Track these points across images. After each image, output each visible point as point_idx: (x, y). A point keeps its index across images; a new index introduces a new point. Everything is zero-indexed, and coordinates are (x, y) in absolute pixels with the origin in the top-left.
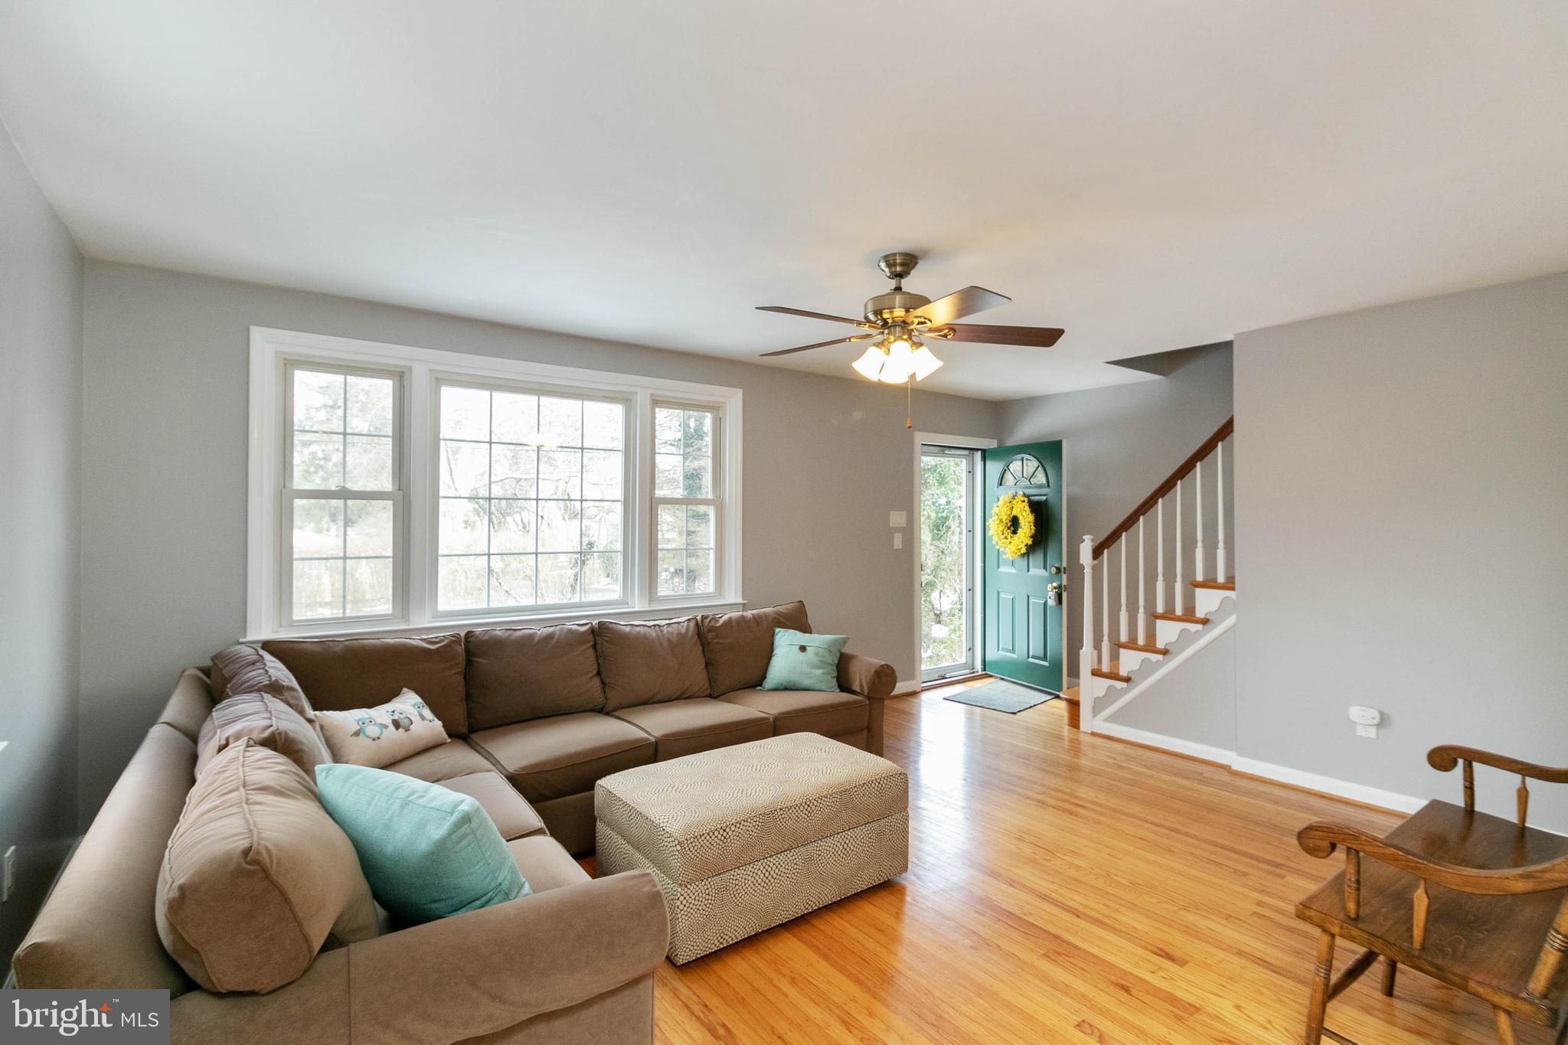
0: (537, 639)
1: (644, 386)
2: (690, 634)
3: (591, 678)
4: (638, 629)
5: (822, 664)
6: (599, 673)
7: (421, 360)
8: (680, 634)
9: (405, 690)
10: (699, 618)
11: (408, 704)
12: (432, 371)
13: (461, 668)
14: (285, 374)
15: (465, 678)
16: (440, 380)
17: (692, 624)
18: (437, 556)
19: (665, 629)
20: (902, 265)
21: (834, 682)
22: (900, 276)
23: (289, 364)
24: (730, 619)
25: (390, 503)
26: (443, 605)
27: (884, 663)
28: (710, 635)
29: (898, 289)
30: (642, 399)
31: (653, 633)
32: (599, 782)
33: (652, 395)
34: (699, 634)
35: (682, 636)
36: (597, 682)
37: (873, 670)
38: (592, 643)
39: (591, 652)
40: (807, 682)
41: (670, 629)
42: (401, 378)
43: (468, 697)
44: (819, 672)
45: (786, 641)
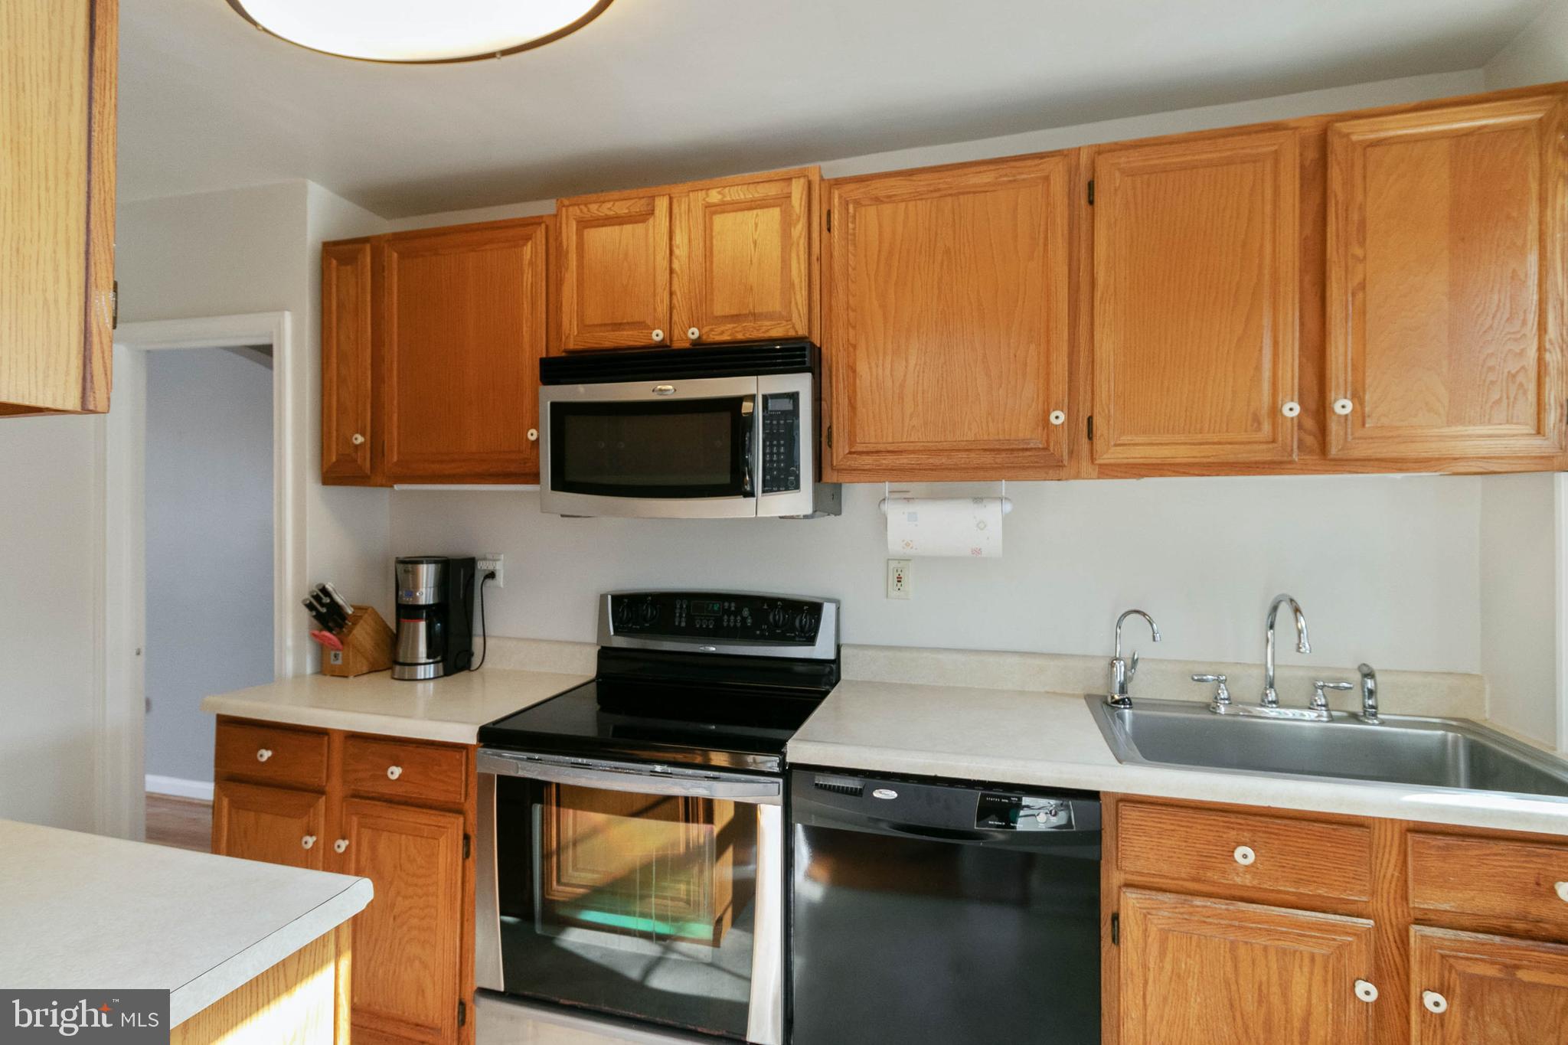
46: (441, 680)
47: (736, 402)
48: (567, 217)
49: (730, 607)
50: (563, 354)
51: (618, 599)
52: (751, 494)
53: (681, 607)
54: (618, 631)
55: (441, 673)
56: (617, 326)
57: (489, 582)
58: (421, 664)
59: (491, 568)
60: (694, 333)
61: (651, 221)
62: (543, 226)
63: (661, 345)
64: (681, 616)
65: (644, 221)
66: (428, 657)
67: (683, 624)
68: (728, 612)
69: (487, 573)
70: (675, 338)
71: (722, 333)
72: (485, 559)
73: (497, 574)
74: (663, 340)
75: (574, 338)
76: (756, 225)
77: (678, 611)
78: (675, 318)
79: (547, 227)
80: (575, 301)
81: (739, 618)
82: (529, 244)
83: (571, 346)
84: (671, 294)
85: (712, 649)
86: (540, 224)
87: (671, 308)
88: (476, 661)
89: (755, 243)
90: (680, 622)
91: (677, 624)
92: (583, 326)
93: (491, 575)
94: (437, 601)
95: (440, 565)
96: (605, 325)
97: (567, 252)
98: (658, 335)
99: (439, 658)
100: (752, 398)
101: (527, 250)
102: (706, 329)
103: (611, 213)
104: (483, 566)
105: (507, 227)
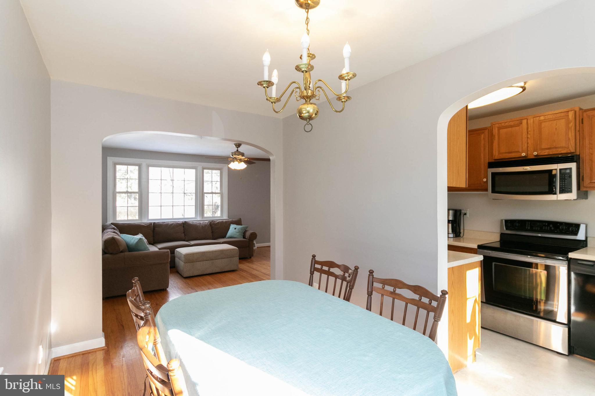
0: (169, 224)
1: (200, 165)
2: (208, 225)
3: (182, 233)
4: (194, 223)
5: (239, 232)
6: (184, 233)
7: (144, 162)
8: (205, 225)
9: (139, 233)
10: (211, 221)
11: (140, 236)
12: (147, 164)
13: (152, 230)
14: (115, 166)
15: (153, 232)
16: (148, 166)
17: (209, 223)
18: (149, 206)
19: (202, 224)
20: (238, 146)
21: (242, 236)
22: (238, 148)
23: (115, 164)
24: (219, 222)
25: (138, 194)
26: (150, 218)
27: (253, 232)
28: (213, 225)
29: (237, 150)
30: (200, 169)
31: (198, 224)
32: (176, 250)
33: (202, 167)
34: (210, 225)
35: (206, 225)
36: (183, 234)
37: (250, 233)
38: (183, 226)
39: (182, 228)
40: (235, 236)
41: (203, 224)
42: (140, 166)
43: (153, 236)
44: (238, 234)
45: (232, 227)
46: (455, 238)
47: (551, 171)
48: (495, 127)
49: (545, 224)
50: (493, 161)
51: (506, 221)
52: (555, 194)
53: (528, 224)
54: (507, 229)
55: (455, 236)
56: (511, 152)
57: (465, 216)
58: (450, 234)
59: (465, 212)
60: (535, 153)
61: (521, 126)
62: (487, 130)
63: (525, 157)
64: (528, 226)
65: (518, 126)
66: (452, 232)
67: (529, 228)
68: (545, 226)
69: (464, 213)
70: (529, 154)
71: (545, 153)
72: (463, 210)
73: (467, 214)
74: (526, 155)
75: (497, 155)
76: (556, 124)
77: (527, 225)
78: (529, 149)
79: (488, 130)
80: (497, 147)
81: (549, 227)
82: (483, 134)
83: (496, 158)
84: (528, 143)
85: (540, 235)
86: (486, 129)
87: (528, 147)
88: (462, 235)
89: (556, 129)
90: (528, 228)
91: (527, 228)
92: (499, 153)
93: (465, 214)
94: (453, 219)
95: (454, 211)
96: (506, 152)
97: (495, 135)
98: (524, 154)
99: (454, 233)
100: (556, 169)
101: (482, 136)
102: (539, 152)
103: (508, 125)
104: (463, 212)
105: (477, 131)
